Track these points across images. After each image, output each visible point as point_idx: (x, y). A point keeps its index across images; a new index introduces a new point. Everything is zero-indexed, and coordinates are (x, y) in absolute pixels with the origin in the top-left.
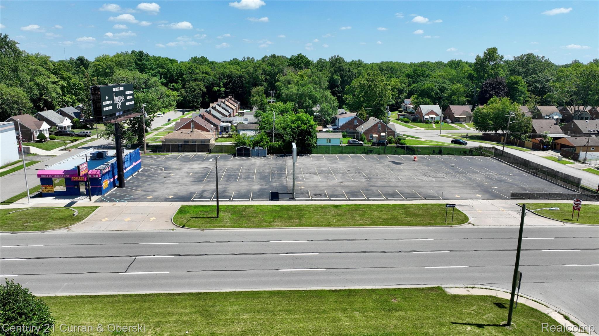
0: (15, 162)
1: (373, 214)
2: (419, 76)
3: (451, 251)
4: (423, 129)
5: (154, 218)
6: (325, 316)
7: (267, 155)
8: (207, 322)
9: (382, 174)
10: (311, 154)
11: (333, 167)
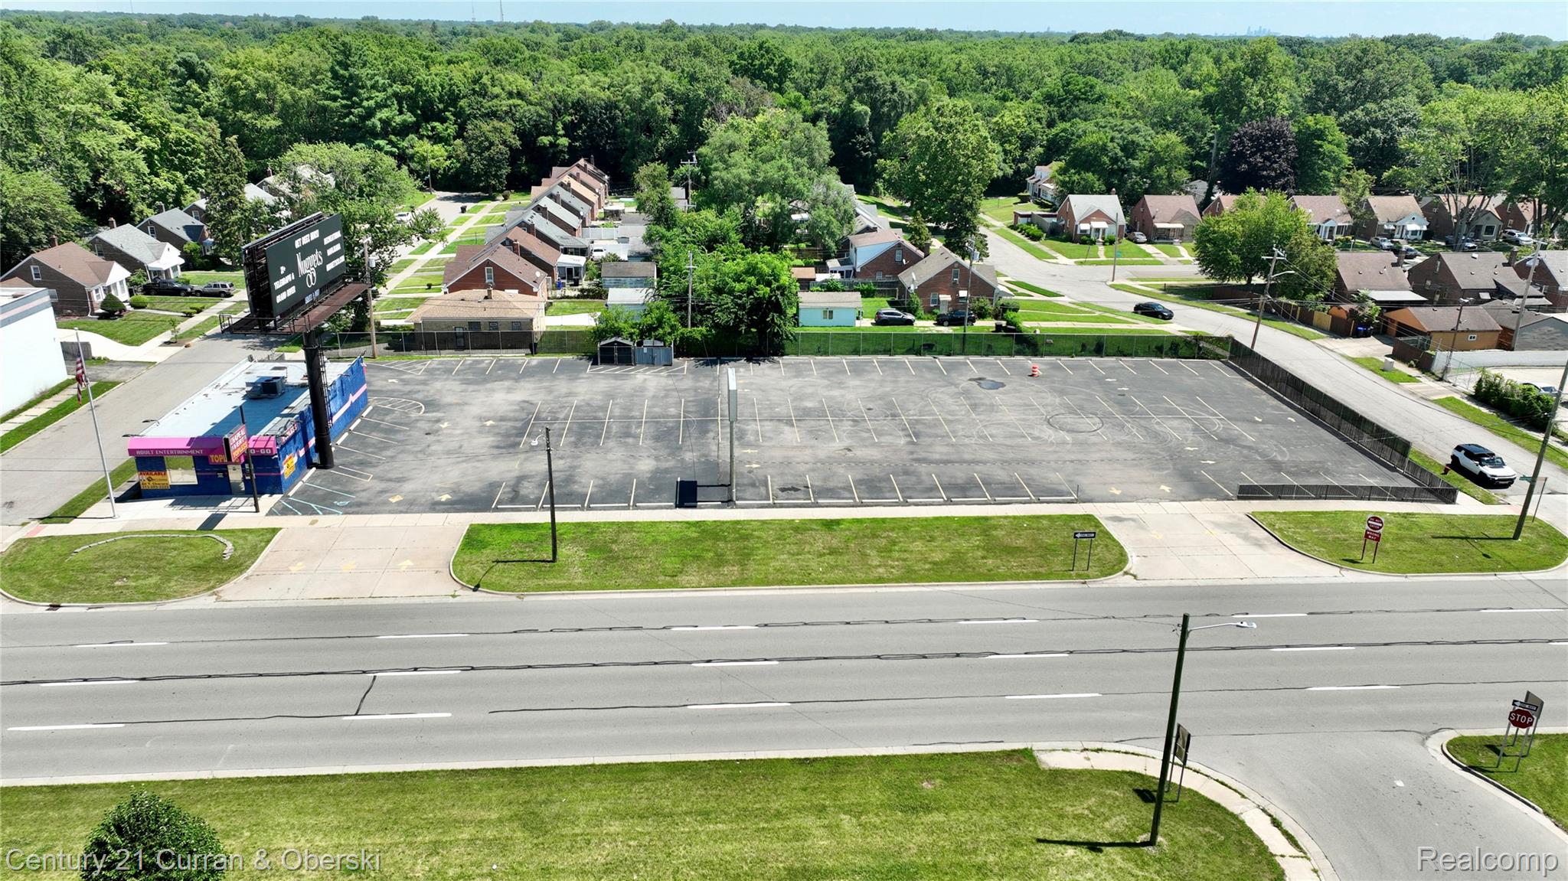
0: (58, 386)
1: (912, 547)
2: (1077, 98)
3: (1071, 652)
4: (1071, 261)
5: (409, 563)
6: (778, 824)
7: (675, 360)
8: (535, 841)
9: (948, 422)
10: (783, 355)
11: (832, 398)
